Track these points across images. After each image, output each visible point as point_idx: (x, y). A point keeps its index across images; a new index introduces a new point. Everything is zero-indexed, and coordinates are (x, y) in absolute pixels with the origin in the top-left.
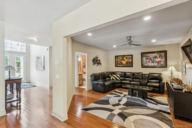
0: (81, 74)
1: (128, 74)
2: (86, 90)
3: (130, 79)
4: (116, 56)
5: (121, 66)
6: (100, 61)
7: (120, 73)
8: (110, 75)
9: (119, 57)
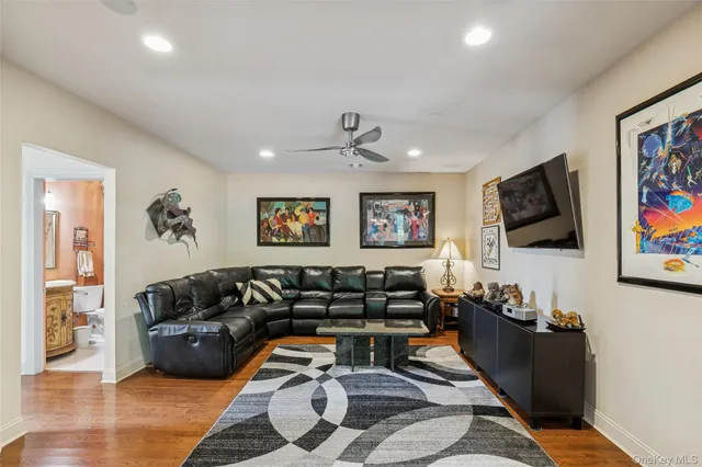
0: (68, 290)
1: (313, 273)
2: (110, 378)
3: (321, 294)
4: (260, 200)
5: (282, 240)
6: (191, 216)
7: (282, 272)
8: (239, 285)
9: (277, 205)
